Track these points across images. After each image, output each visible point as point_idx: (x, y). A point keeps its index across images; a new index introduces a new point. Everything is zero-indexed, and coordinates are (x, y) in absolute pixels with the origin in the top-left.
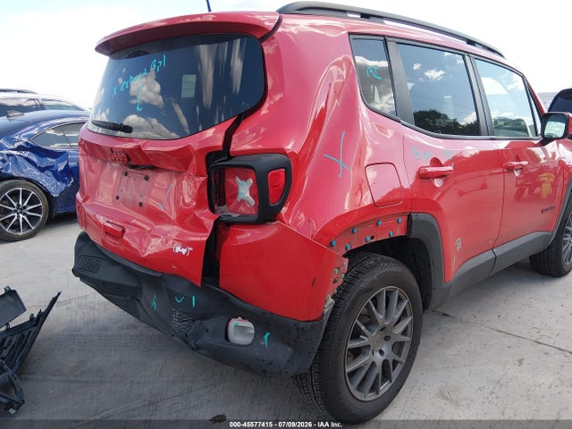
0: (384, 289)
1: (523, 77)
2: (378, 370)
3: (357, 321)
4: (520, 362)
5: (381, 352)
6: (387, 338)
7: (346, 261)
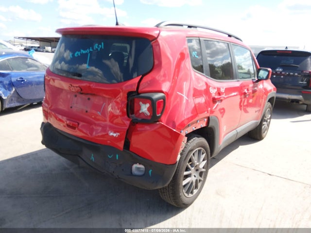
0: (197, 149)
1: (250, 51)
2: (194, 184)
3: (187, 163)
4: (248, 178)
5: (195, 176)
6: (197, 170)
7: (186, 138)
